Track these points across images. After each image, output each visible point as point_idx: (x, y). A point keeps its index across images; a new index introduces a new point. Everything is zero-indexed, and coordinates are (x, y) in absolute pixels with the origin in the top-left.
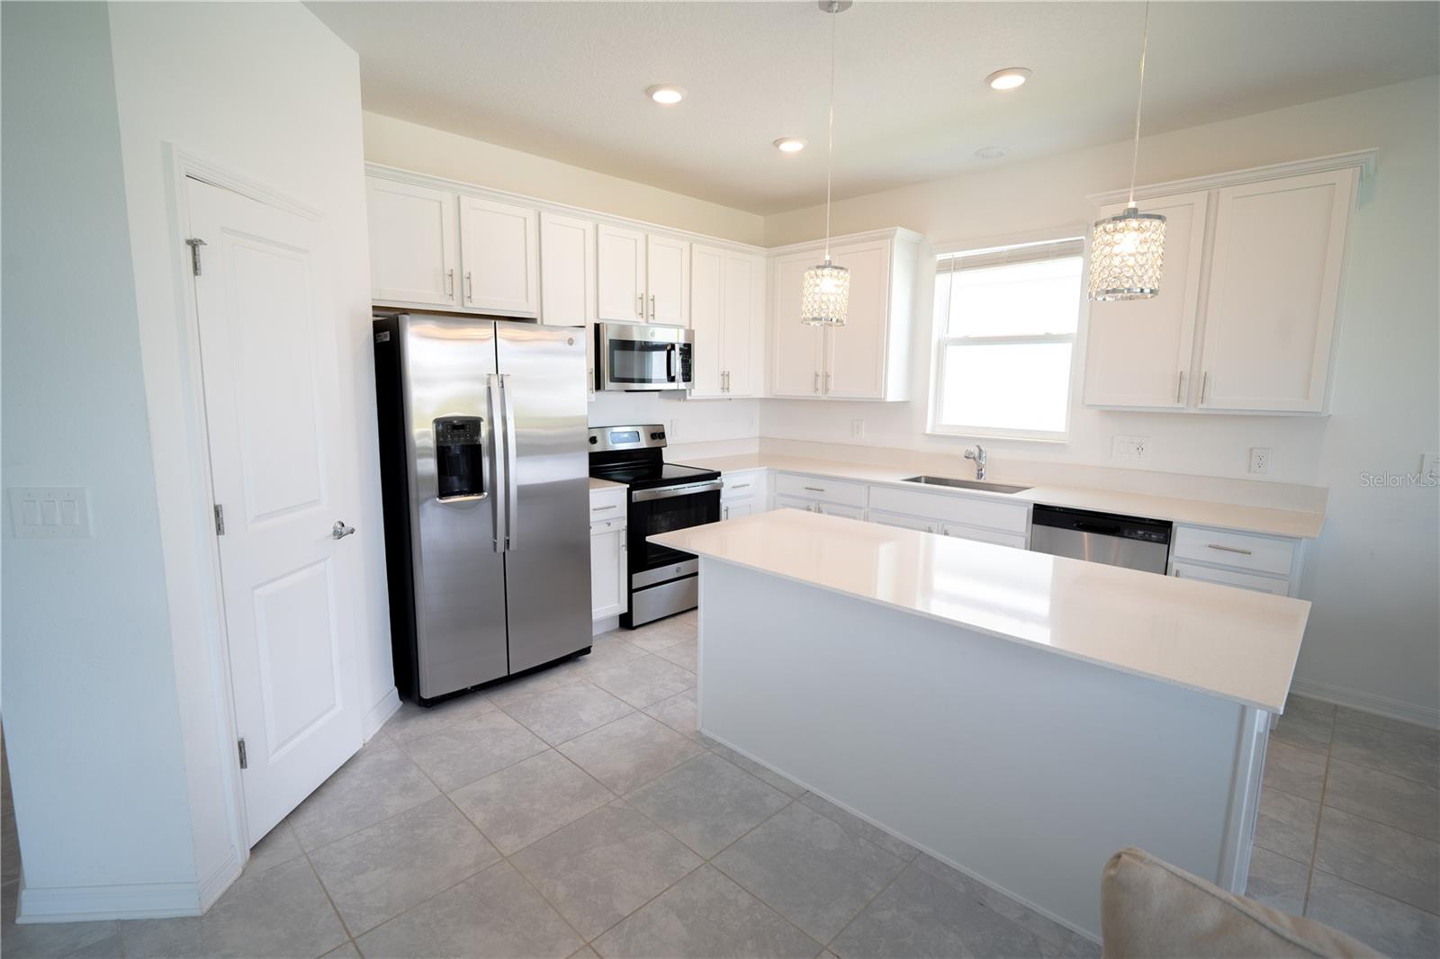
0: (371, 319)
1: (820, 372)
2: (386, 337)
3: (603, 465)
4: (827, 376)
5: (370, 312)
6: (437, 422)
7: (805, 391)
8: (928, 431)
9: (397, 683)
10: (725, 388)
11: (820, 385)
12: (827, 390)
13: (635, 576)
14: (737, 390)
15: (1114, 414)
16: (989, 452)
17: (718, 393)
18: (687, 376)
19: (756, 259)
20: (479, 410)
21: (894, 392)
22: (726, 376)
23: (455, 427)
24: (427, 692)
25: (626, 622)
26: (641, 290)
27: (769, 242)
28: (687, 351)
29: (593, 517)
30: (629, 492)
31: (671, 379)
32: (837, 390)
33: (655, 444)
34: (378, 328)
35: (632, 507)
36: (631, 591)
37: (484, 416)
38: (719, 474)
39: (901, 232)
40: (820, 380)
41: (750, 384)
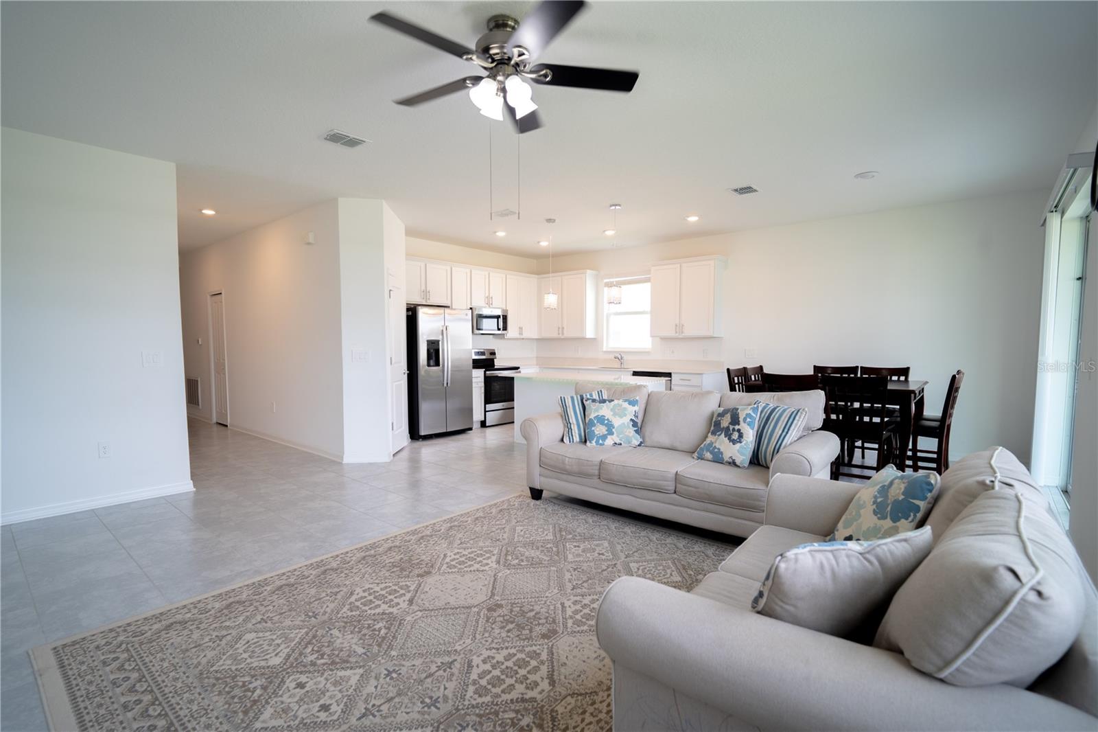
0: (406, 307)
1: (560, 326)
2: (410, 313)
3: (477, 364)
4: (563, 328)
5: (405, 305)
6: (428, 341)
7: (555, 335)
8: (604, 350)
9: (410, 433)
10: (521, 334)
11: (560, 332)
12: (563, 334)
13: (487, 405)
14: (526, 335)
15: (665, 339)
16: (625, 357)
17: (517, 336)
18: (505, 328)
19: (534, 279)
20: (440, 338)
21: (590, 334)
22: (521, 328)
23: (432, 343)
24: (422, 433)
25: (483, 424)
26: (487, 295)
27: (538, 273)
28: (505, 318)
29: (474, 380)
30: (485, 372)
31: (499, 329)
32: (567, 334)
33: (492, 357)
34: (408, 310)
35: (486, 378)
36: (485, 412)
37: (441, 339)
38: (519, 368)
39: (589, 272)
40: (560, 330)
41: (531, 332)
